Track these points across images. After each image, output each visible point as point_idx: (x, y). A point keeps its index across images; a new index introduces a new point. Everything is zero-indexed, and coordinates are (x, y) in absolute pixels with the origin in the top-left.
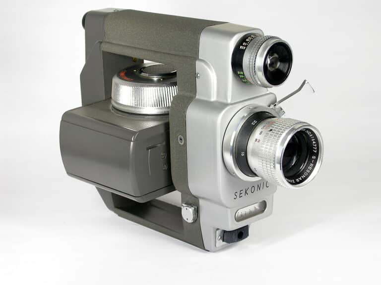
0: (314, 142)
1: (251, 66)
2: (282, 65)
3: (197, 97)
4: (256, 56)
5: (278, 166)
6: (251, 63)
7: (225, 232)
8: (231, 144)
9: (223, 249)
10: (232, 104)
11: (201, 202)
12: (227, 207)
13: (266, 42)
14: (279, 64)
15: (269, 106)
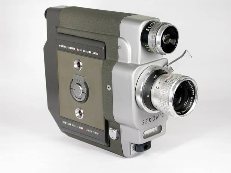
0: (192, 89)
1: (153, 41)
2: (172, 40)
3: (119, 61)
4: (156, 35)
5: (171, 104)
6: (153, 39)
7: (136, 145)
8: (141, 90)
9: (135, 156)
10: (141, 65)
11: (121, 127)
12: (138, 130)
13: (162, 26)
14: (170, 40)
15: (164, 66)
